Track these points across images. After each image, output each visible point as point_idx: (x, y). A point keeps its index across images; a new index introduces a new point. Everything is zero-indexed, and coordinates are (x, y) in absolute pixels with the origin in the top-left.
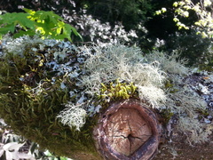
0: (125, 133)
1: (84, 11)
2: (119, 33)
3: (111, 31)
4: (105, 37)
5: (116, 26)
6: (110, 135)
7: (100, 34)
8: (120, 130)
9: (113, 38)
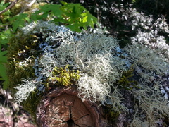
0: (64, 117)
1: (130, 5)
2: (161, 25)
3: (153, 22)
4: (146, 28)
5: (159, 19)
6: (50, 115)
7: (142, 25)
8: (60, 113)
9: (154, 29)
